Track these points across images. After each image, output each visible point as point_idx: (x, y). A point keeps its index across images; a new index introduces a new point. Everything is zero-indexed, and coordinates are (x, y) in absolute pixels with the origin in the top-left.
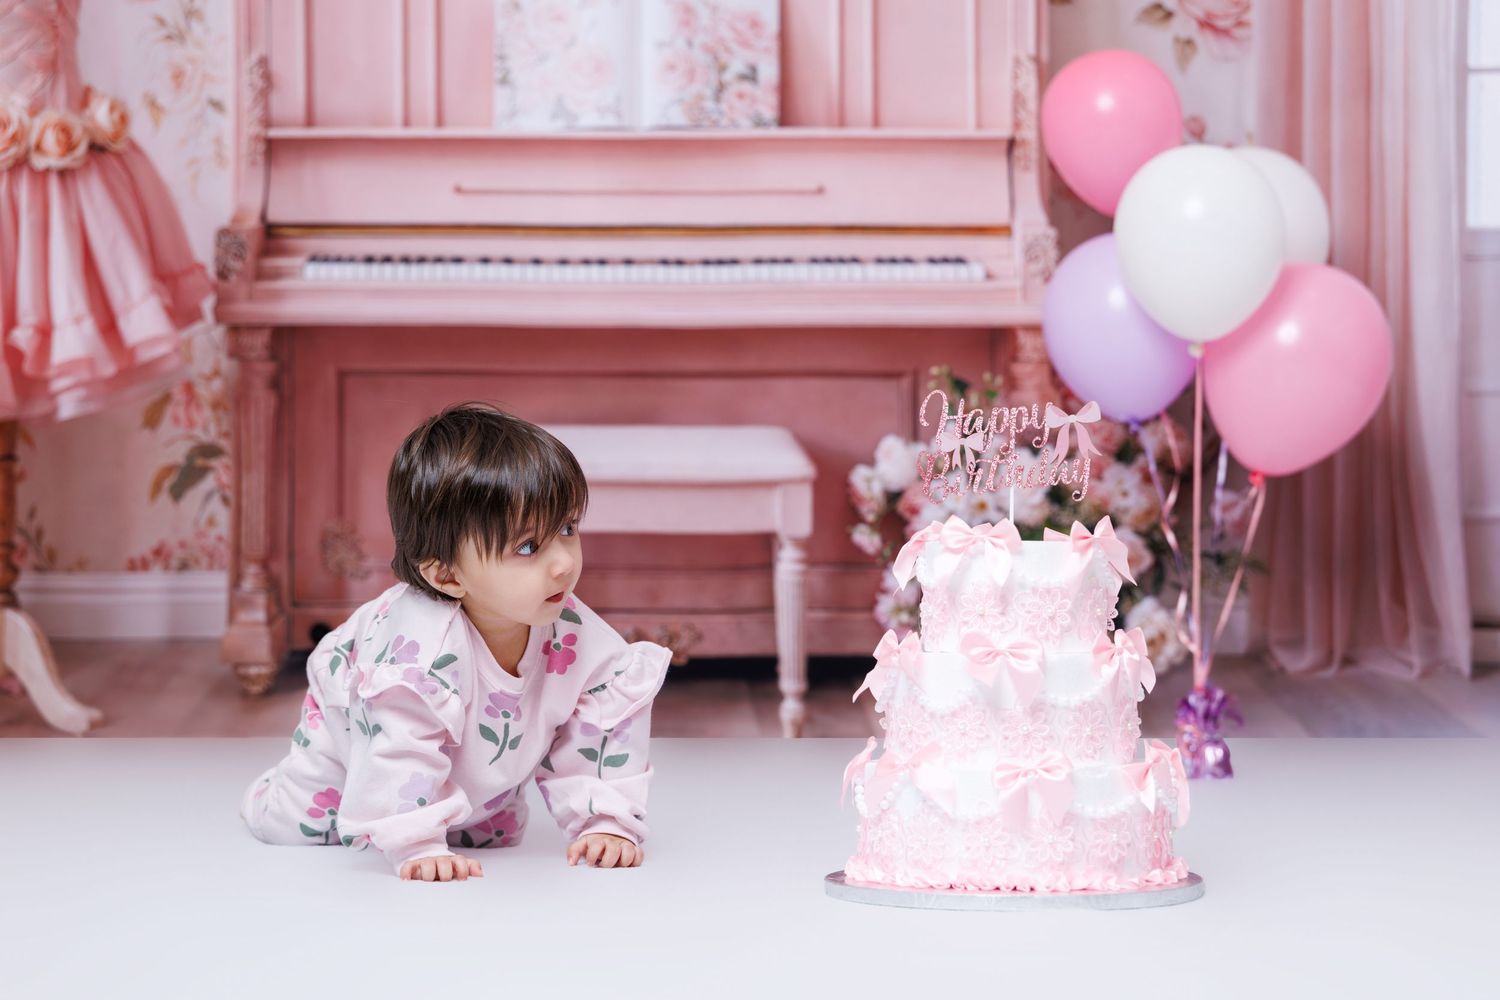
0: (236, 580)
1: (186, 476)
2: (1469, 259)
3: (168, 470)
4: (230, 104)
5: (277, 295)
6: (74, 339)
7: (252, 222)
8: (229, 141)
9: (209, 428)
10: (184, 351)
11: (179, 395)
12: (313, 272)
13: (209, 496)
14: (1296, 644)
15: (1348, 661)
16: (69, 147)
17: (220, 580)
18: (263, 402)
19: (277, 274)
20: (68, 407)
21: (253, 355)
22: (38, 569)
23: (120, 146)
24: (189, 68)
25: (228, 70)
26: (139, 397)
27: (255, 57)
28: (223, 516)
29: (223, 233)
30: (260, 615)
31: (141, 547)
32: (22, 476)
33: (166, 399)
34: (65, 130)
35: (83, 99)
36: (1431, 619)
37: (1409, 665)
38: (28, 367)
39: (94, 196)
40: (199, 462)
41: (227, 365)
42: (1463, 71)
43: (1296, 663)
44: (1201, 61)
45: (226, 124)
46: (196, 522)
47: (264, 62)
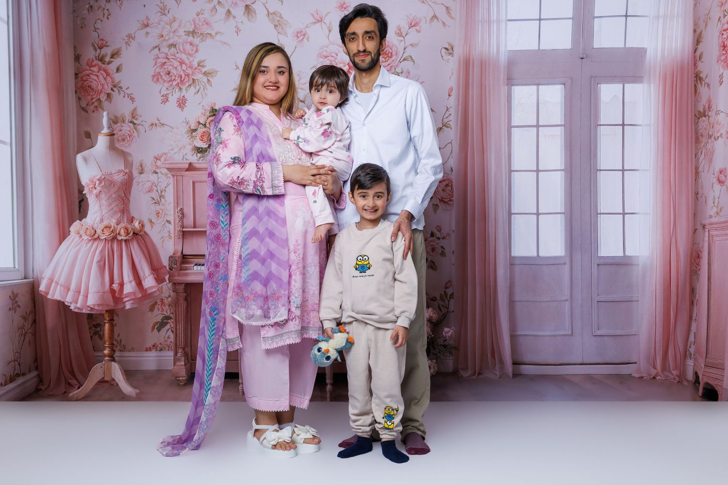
0: (176, 354)
1: (161, 325)
2: (512, 264)
3: (157, 323)
4: (172, 221)
5: (186, 275)
6: (129, 287)
7: (179, 254)
8: (172, 232)
9: (167, 311)
10: (160, 290)
11: (159, 302)
12: (195, 268)
13: (168, 330)
14: (466, 369)
15: (480, 374)
16: (128, 234)
17: (171, 354)
18: (183, 304)
19: (186, 269)
20: (128, 306)
21: (180, 291)
22: (120, 351)
23: (142, 233)
24: (161, 211)
25: (172, 212)
26: (148, 303)
27: (179, 208)
28: (172, 336)
29: (171, 257)
30: (183, 363)
31: (149, 344)
32: (116, 325)
33: (156, 303)
34: (126, 229)
35: (131, 220)
36: (502, 362)
37: (497, 375)
38: (117, 295)
39: (135, 248)
40: (165, 321)
41: (172, 294)
42: (510, 214)
43: (465, 374)
44: (440, 210)
45: (171, 227)
46: (164, 338)
47: (182, 210)
